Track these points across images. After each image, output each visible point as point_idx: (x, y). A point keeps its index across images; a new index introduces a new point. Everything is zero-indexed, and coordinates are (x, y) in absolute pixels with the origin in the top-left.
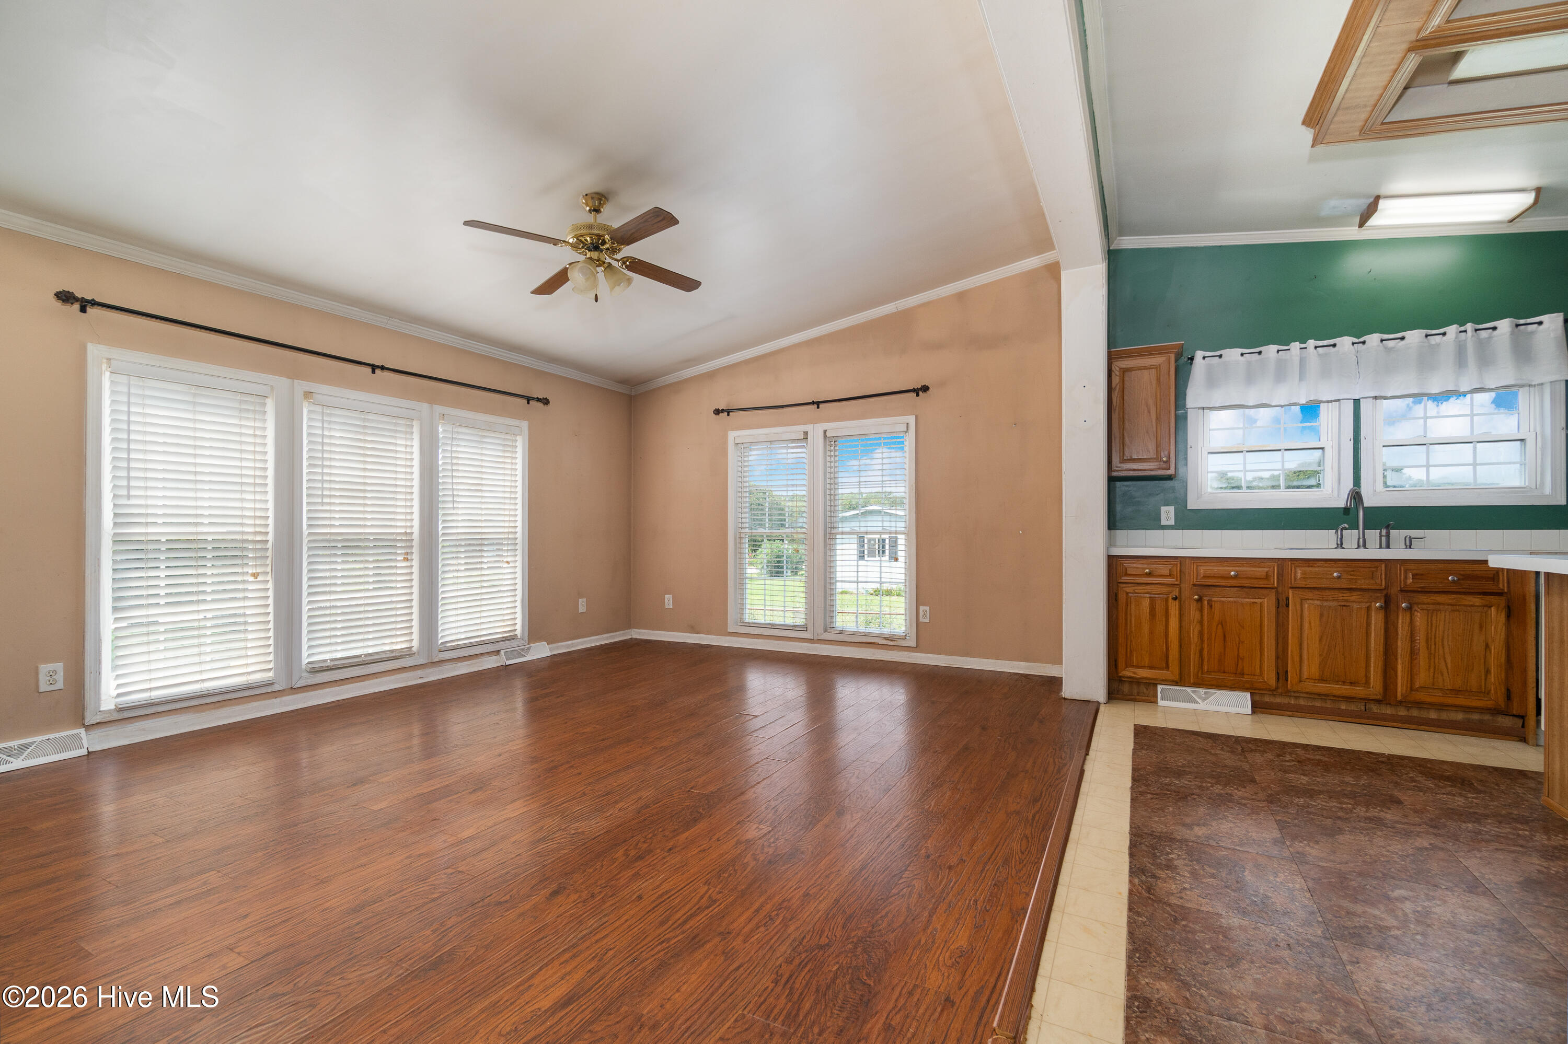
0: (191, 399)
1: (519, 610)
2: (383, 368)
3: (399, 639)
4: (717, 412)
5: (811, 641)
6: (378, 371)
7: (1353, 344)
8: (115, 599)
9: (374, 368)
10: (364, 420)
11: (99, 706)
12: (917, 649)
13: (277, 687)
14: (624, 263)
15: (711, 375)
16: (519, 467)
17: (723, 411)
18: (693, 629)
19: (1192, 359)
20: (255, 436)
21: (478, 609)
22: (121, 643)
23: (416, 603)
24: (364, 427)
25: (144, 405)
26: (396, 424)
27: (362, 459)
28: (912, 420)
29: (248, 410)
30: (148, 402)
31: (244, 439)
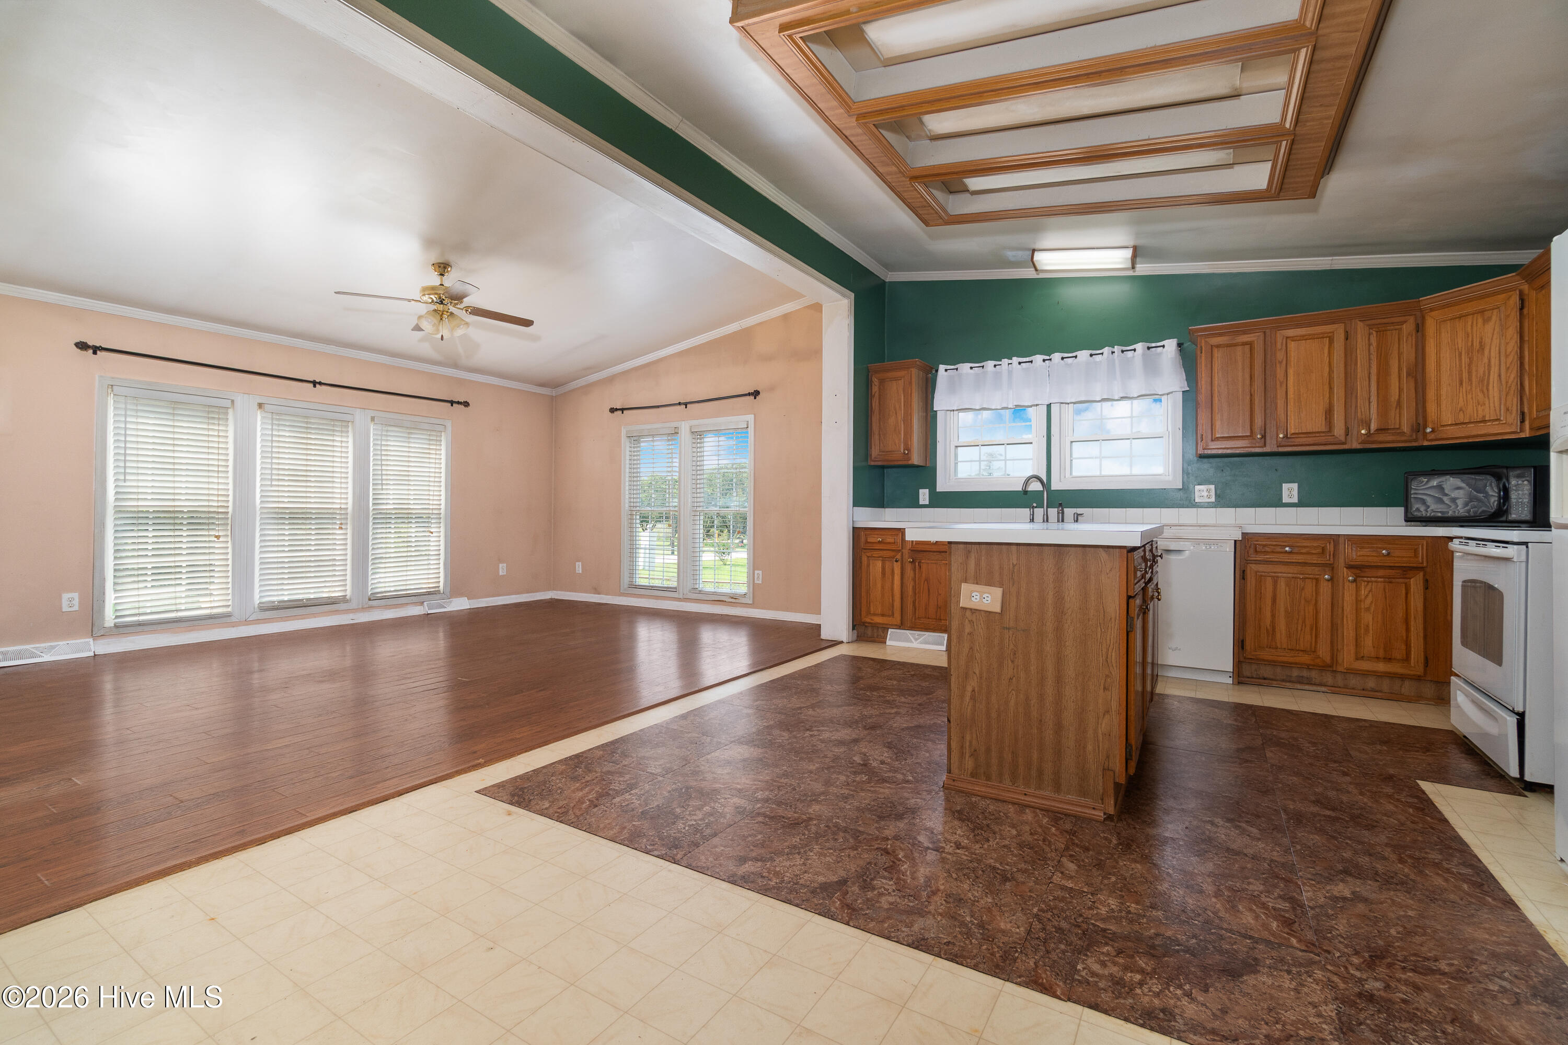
0: (171, 411)
1: (442, 570)
2: (320, 383)
3: (337, 589)
4: (613, 410)
5: (679, 600)
6: (318, 386)
7: (1044, 360)
8: (116, 551)
9: (315, 383)
10: (307, 423)
11: (103, 624)
12: (752, 605)
13: (233, 619)
14: (467, 311)
15: (611, 380)
16: (443, 457)
17: (617, 410)
18: (596, 591)
19: (937, 371)
20: (219, 436)
21: (405, 569)
22: (120, 581)
23: (349, 562)
24: (307, 428)
25: (137, 417)
26: (334, 425)
27: (305, 452)
28: (750, 418)
29: (213, 418)
30: (139, 414)
31: (210, 439)
